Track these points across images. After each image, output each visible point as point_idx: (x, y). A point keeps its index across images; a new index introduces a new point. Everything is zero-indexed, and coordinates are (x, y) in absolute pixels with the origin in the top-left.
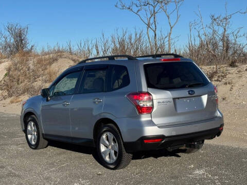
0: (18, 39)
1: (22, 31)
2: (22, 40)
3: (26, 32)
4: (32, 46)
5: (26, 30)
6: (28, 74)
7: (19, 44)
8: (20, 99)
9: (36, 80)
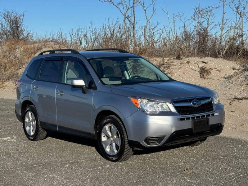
0: (14, 25)
1: (18, 18)
2: (17, 28)
3: (21, 19)
4: (28, 34)
5: (22, 17)
6: (14, 61)
7: (16, 31)
8: (5, 85)
9: (21, 67)
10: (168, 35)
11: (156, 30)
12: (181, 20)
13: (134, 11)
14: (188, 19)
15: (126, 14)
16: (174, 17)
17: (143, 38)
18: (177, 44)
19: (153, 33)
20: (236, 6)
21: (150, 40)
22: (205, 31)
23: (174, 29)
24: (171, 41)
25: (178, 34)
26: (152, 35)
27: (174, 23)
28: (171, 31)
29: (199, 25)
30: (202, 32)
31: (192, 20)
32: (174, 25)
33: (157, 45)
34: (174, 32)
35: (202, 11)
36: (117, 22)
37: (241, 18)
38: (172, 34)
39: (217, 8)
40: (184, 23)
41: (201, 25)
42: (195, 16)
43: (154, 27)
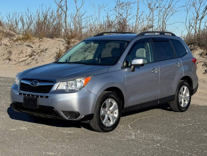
10: (94, 23)
11: (83, 17)
12: (105, 10)
13: (66, 2)
14: (110, 10)
15: (60, 4)
16: (99, 8)
17: (72, 24)
18: (101, 31)
19: (80, 20)
20: (149, 2)
21: (78, 26)
22: (125, 20)
23: (99, 18)
24: (96, 28)
25: (102, 23)
26: (80, 21)
27: (99, 13)
28: (96, 20)
29: (119, 15)
30: (122, 21)
31: (114, 11)
32: (99, 15)
33: (84, 31)
34: (99, 21)
35: (122, 4)
36: (49, 8)
37: (152, 12)
38: (98, 22)
39: (134, 3)
40: (108, 13)
41: (121, 15)
42: (117, 8)
43: (82, 15)
